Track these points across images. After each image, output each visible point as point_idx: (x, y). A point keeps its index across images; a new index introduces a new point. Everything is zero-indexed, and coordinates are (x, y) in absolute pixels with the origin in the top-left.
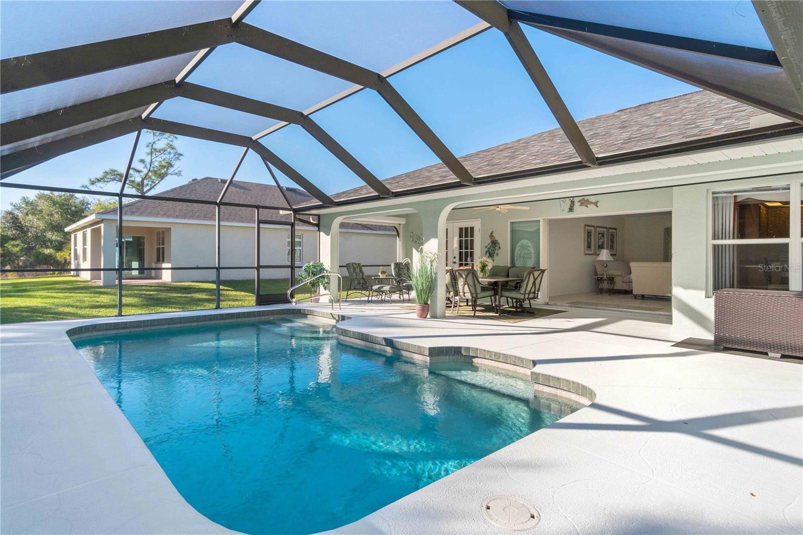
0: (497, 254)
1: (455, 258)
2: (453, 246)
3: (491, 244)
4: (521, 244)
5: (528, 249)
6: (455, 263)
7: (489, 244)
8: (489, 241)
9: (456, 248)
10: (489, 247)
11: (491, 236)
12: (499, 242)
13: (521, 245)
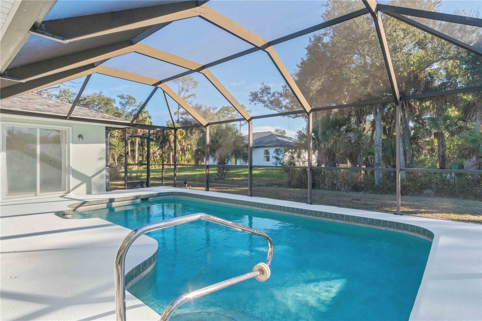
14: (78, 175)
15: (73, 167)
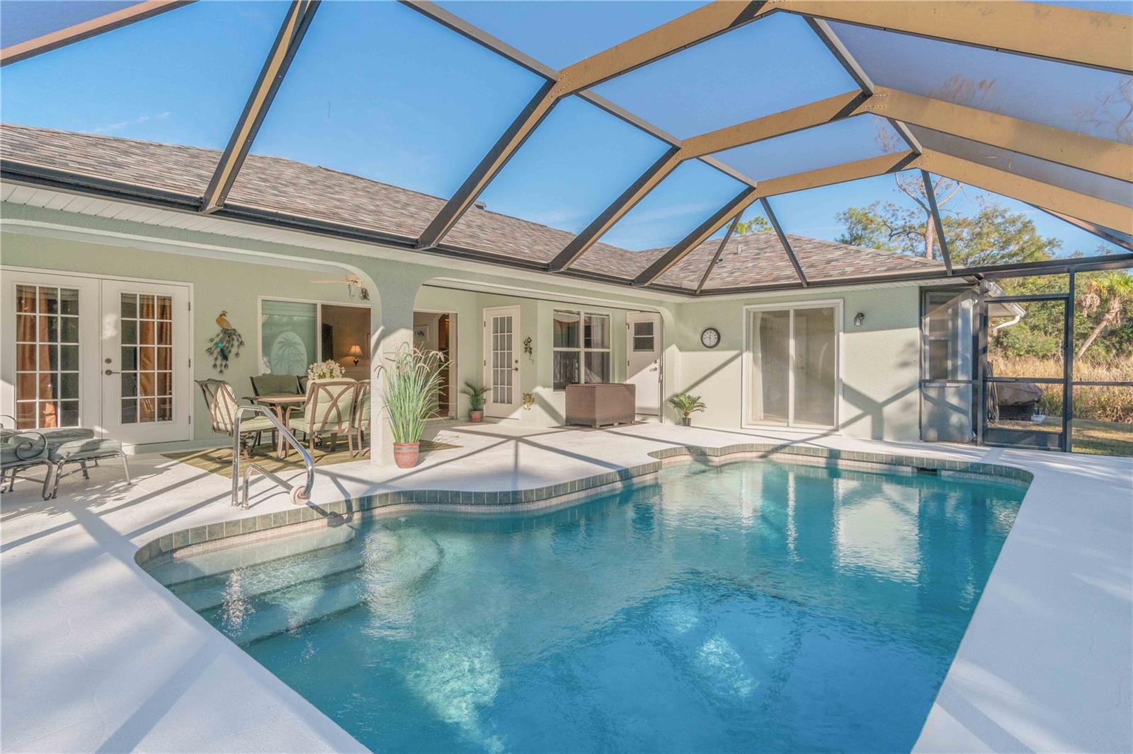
0: (237, 354)
1: (108, 361)
2: (100, 332)
3: (221, 335)
4: (284, 338)
5: (296, 348)
6: (109, 372)
7: (218, 335)
8: (217, 329)
9: (113, 338)
10: (217, 340)
11: (221, 318)
12: (239, 331)
13: (282, 340)
14: (854, 396)
15: (844, 380)
